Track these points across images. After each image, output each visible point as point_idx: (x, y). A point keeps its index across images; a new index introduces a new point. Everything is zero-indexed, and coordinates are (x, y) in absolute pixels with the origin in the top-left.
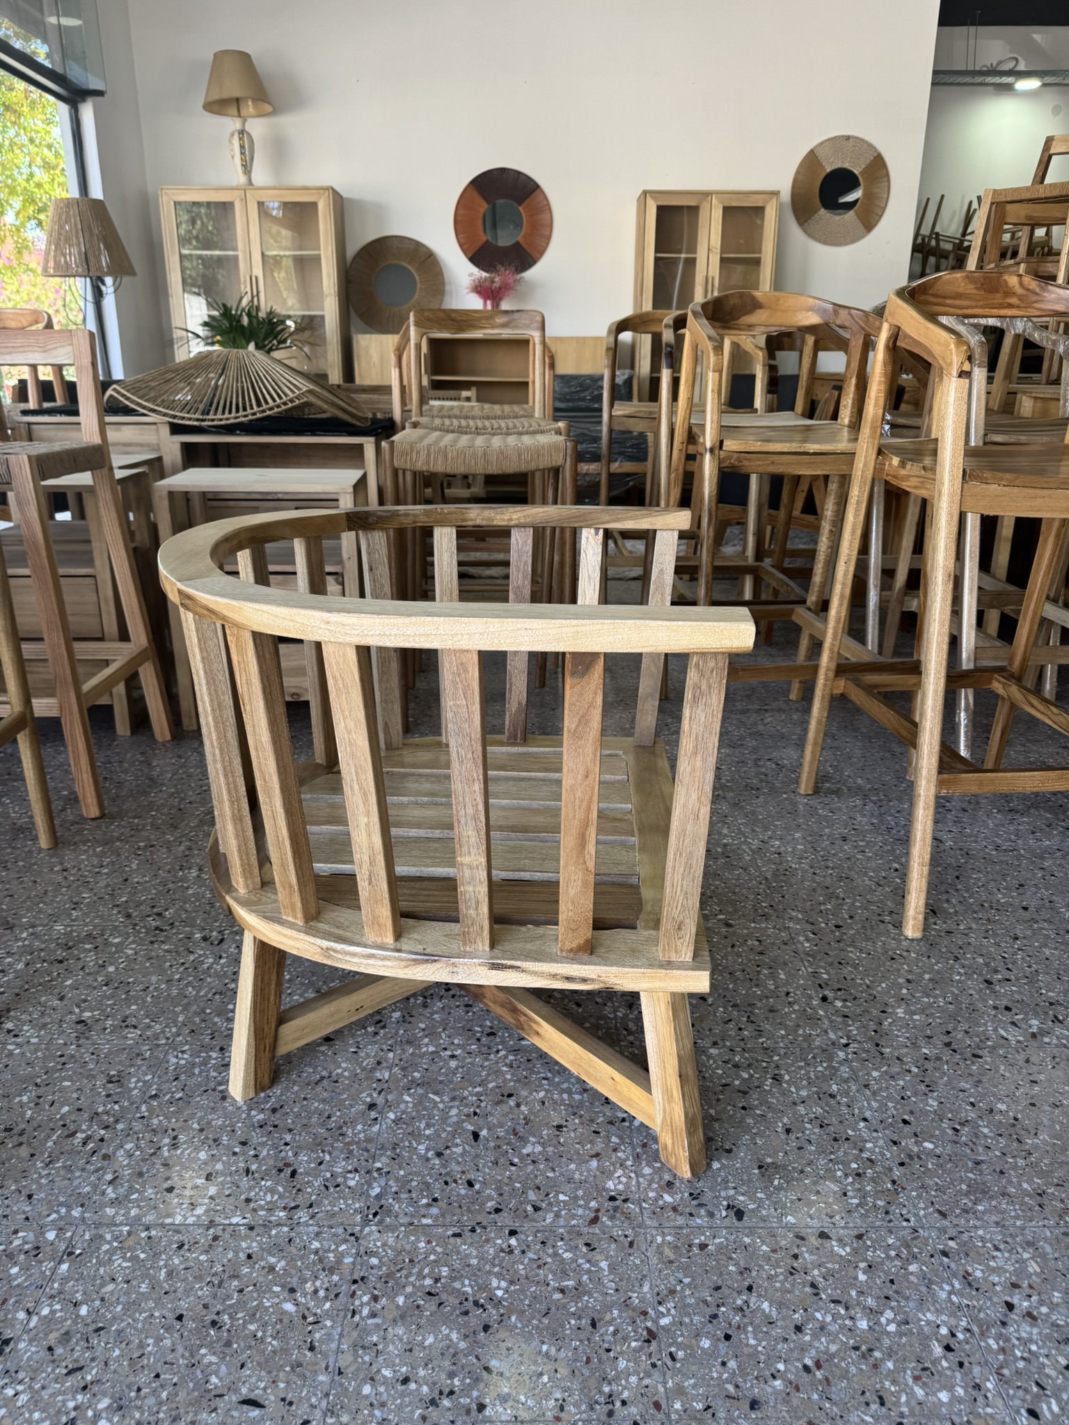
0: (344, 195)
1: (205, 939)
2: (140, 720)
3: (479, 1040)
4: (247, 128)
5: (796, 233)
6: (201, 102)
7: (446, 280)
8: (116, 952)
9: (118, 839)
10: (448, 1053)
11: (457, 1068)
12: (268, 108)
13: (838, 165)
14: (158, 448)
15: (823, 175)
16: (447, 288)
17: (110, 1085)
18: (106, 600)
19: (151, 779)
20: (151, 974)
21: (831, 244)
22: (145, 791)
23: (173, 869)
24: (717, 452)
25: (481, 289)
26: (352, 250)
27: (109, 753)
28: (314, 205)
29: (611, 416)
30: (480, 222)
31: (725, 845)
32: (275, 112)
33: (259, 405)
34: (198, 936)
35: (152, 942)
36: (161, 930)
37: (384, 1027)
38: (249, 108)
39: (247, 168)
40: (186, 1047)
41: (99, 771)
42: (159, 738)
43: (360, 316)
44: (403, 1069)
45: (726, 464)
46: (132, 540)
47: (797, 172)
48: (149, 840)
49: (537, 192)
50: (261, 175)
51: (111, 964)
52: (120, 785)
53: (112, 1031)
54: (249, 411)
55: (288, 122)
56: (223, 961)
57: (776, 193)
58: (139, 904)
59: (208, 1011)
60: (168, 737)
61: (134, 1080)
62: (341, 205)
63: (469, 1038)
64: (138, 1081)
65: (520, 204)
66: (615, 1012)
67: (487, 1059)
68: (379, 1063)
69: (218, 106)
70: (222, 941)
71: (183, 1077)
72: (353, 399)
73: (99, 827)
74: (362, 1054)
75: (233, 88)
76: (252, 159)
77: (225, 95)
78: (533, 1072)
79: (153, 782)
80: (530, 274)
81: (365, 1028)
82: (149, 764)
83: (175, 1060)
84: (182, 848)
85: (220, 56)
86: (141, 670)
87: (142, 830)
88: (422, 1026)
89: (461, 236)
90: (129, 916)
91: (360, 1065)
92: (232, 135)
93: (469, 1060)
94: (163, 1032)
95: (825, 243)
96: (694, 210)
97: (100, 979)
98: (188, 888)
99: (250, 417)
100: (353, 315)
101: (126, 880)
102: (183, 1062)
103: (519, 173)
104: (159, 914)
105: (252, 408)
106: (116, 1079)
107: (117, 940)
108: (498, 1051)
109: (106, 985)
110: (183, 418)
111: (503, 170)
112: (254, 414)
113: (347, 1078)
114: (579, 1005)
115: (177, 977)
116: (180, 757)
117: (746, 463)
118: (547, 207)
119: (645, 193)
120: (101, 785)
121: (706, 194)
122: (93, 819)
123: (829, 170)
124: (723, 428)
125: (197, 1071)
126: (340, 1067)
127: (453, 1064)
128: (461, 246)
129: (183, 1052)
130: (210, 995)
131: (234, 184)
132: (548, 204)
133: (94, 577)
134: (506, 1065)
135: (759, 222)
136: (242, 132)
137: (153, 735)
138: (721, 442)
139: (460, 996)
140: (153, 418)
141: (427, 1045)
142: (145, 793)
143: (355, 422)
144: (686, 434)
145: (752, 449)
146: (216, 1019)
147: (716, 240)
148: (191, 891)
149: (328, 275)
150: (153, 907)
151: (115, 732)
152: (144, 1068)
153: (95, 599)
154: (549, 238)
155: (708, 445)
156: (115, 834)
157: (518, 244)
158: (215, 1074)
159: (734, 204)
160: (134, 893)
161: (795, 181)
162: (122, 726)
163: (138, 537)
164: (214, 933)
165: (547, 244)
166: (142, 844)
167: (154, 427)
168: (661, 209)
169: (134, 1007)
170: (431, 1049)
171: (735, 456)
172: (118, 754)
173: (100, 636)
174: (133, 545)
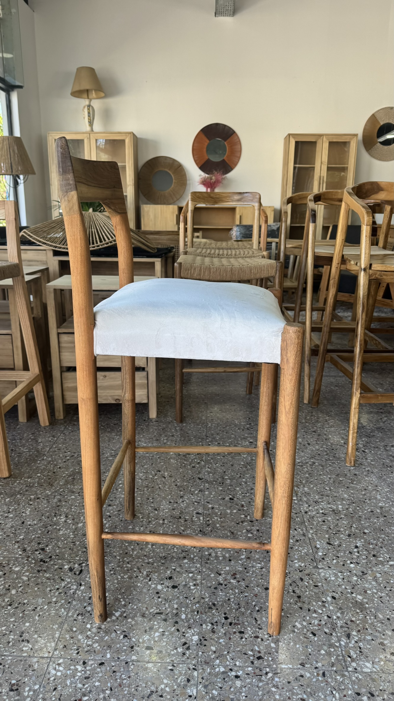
0: (138, 136)
1: (71, 570)
2: (32, 413)
3: (252, 663)
4: (92, 104)
5: (365, 155)
6: (70, 92)
7: (188, 178)
8: (17, 578)
9: (19, 493)
10: (234, 673)
11: (241, 688)
12: (103, 94)
13: (387, 121)
14: (46, 263)
15: (379, 126)
16: (188, 182)
17: (12, 693)
18: (17, 347)
19: (38, 451)
20: (38, 596)
21: (383, 161)
22: (34, 459)
23: (51, 515)
24: (368, 270)
25: (205, 183)
26: (141, 163)
27: (14, 433)
28: (123, 141)
29: (285, 247)
30: (205, 150)
31: (381, 508)
32: (106, 96)
33: (101, 241)
34: (66, 567)
35: (39, 571)
36: (44, 562)
37: (188, 648)
38: (93, 94)
39: (91, 123)
40: (61, 661)
41: (8, 445)
42: (42, 424)
43: (145, 196)
44: (205, 687)
45: (373, 278)
46: (33, 313)
47: (366, 125)
48: (36, 494)
49: (234, 134)
50: (97, 127)
51: (14, 588)
52: (20, 455)
53: (13, 645)
54: (95, 245)
55: (111, 101)
56: (82, 588)
57: (356, 135)
58: (31, 541)
59: (74, 629)
60: (47, 424)
61: (27, 689)
62: (137, 141)
63: (245, 662)
64: (29, 691)
65: (225, 141)
66: (339, 641)
67: (260, 680)
68: (188, 680)
69: (78, 94)
70: (81, 571)
71: (59, 688)
72: (147, 238)
73: (8, 484)
74: (176, 672)
75: (85, 85)
76: (94, 119)
77: (82, 88)
78: (293, 694)
79: (39, 454)
80: (230, 175)
81: (176, 649)
82: (37, 441)
83: (53, 672)
84: (55, 500)
85: (80, 70)
86: (34, 388)
87: (33, 486)
88: (213, 648)
89: (195, 157)
90: (24, 550)
91: (175, 680)
92: (84, 107)
93: (248, 681)
94: (46, 646)
95: (380, 160)
96: (313, 144)
97: (6, 600)
98: (59, 530)
99: (96, 248)
100: (141, 194)
101: (23, 523)
102: (59, 674)
103: (225, 126)
104: (43, 549)
105: (97, 243)
106: (15, 687)
107: (17, 569)
108: (267, 673)
109: (10, 605)
110: (60, 248)
111: (217, 124)
112: (98, 246)
113: (168, 693)
114: (314, 635)
115: (54, 600)
116: (54, 436)
117: (384, 277)
118: (238, 142)
119: (289, 135)
120: (10, 454)
121: (320, 136)
122: (4, 478)
123: (382, 123)
124: (372, 256)
125: (68, 682)
126: (162, 683)
127: (238, 683)
128: (195, 161)
129: (59, 664)
130: (75, 616)
131: (84, 131)
132: (239, 141)
133: (11, 335)
134: (274, 686)
135: (346, 149)
136: (89, 106)
137: (39, 422)
138: (371, 265)
139: (235, 624)
140: (44, 247)
141: (219, 665)
142: (35, 461)
143: (149, 250)
144: (340, 259)
145: (389, 269)
146: (80, 637)
147: (325, 158)
148: (61, 533)
149: (130, 175)
150: (39, 543)
151: (18, 419)
152: (34, 678)
153: (11, 347)
154: (239, 158)
155: (363, 266)
156: (17, 489)
157: (224, 160)
158: (80, 686)
159: (335, 140)
160: (27, 533)
161: (365, 129)
162: (22, 417)
163: (35, 312)
164: (76, 566)
165: (239, 160)
166: (32, 497)
167: (45, 252)
168: (297, 143)
169: (27, 624)
170: (222, 669)
171: (379, 273)
172: (19, 434)
173: (12, 367)
174: (33, 316)
